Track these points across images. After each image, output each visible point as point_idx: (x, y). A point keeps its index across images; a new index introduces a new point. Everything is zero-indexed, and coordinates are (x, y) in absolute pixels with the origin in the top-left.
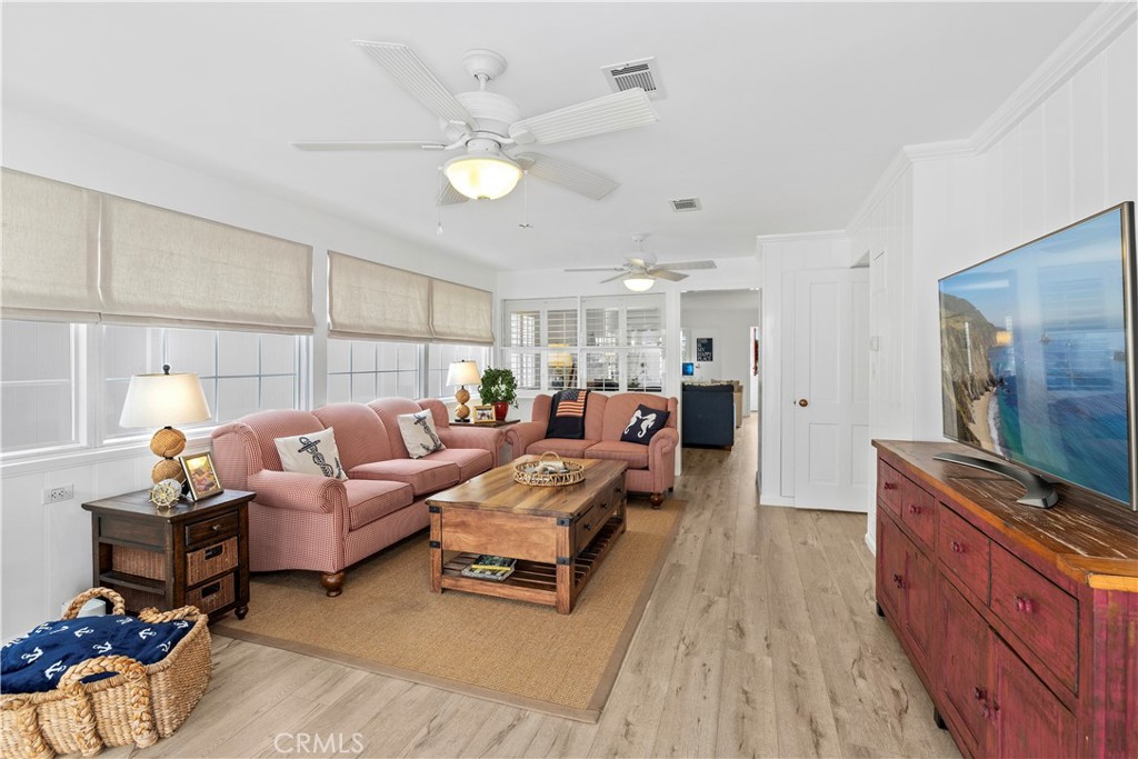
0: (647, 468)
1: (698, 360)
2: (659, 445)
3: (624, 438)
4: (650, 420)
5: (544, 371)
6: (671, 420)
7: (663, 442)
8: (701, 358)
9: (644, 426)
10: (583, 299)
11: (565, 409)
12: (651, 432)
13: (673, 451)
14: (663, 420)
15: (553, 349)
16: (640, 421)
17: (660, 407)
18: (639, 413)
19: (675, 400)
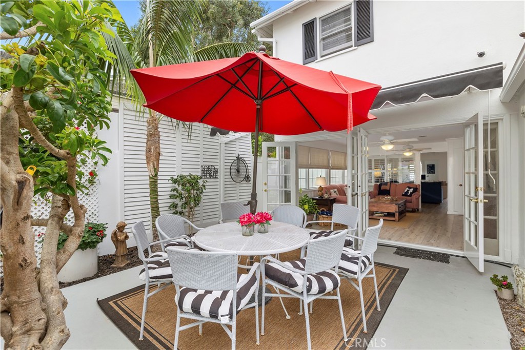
0: (411, 202)
1: (428, 173)
2: (414, 196)
3: (403, 195)
4: (411, 190)
5: (373, 178)
6: (418, 190)
7: (416, 195)
8: (429, 172)
9: (409, 192)
10: (387, 156)
11: (383, 188)
12: (411, 193)
13: (419, 198)
14: (416, 190)
15: (376, 171)
16: (408, 191)
17: (414, 187)
18: (408, 189)
19: (419, 185)
